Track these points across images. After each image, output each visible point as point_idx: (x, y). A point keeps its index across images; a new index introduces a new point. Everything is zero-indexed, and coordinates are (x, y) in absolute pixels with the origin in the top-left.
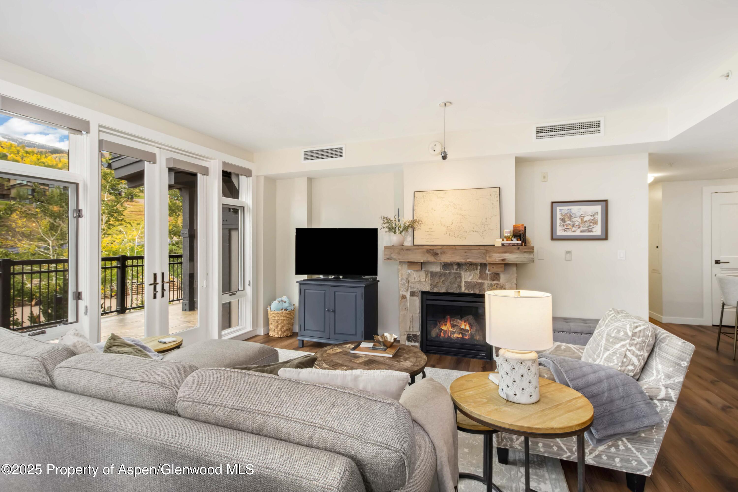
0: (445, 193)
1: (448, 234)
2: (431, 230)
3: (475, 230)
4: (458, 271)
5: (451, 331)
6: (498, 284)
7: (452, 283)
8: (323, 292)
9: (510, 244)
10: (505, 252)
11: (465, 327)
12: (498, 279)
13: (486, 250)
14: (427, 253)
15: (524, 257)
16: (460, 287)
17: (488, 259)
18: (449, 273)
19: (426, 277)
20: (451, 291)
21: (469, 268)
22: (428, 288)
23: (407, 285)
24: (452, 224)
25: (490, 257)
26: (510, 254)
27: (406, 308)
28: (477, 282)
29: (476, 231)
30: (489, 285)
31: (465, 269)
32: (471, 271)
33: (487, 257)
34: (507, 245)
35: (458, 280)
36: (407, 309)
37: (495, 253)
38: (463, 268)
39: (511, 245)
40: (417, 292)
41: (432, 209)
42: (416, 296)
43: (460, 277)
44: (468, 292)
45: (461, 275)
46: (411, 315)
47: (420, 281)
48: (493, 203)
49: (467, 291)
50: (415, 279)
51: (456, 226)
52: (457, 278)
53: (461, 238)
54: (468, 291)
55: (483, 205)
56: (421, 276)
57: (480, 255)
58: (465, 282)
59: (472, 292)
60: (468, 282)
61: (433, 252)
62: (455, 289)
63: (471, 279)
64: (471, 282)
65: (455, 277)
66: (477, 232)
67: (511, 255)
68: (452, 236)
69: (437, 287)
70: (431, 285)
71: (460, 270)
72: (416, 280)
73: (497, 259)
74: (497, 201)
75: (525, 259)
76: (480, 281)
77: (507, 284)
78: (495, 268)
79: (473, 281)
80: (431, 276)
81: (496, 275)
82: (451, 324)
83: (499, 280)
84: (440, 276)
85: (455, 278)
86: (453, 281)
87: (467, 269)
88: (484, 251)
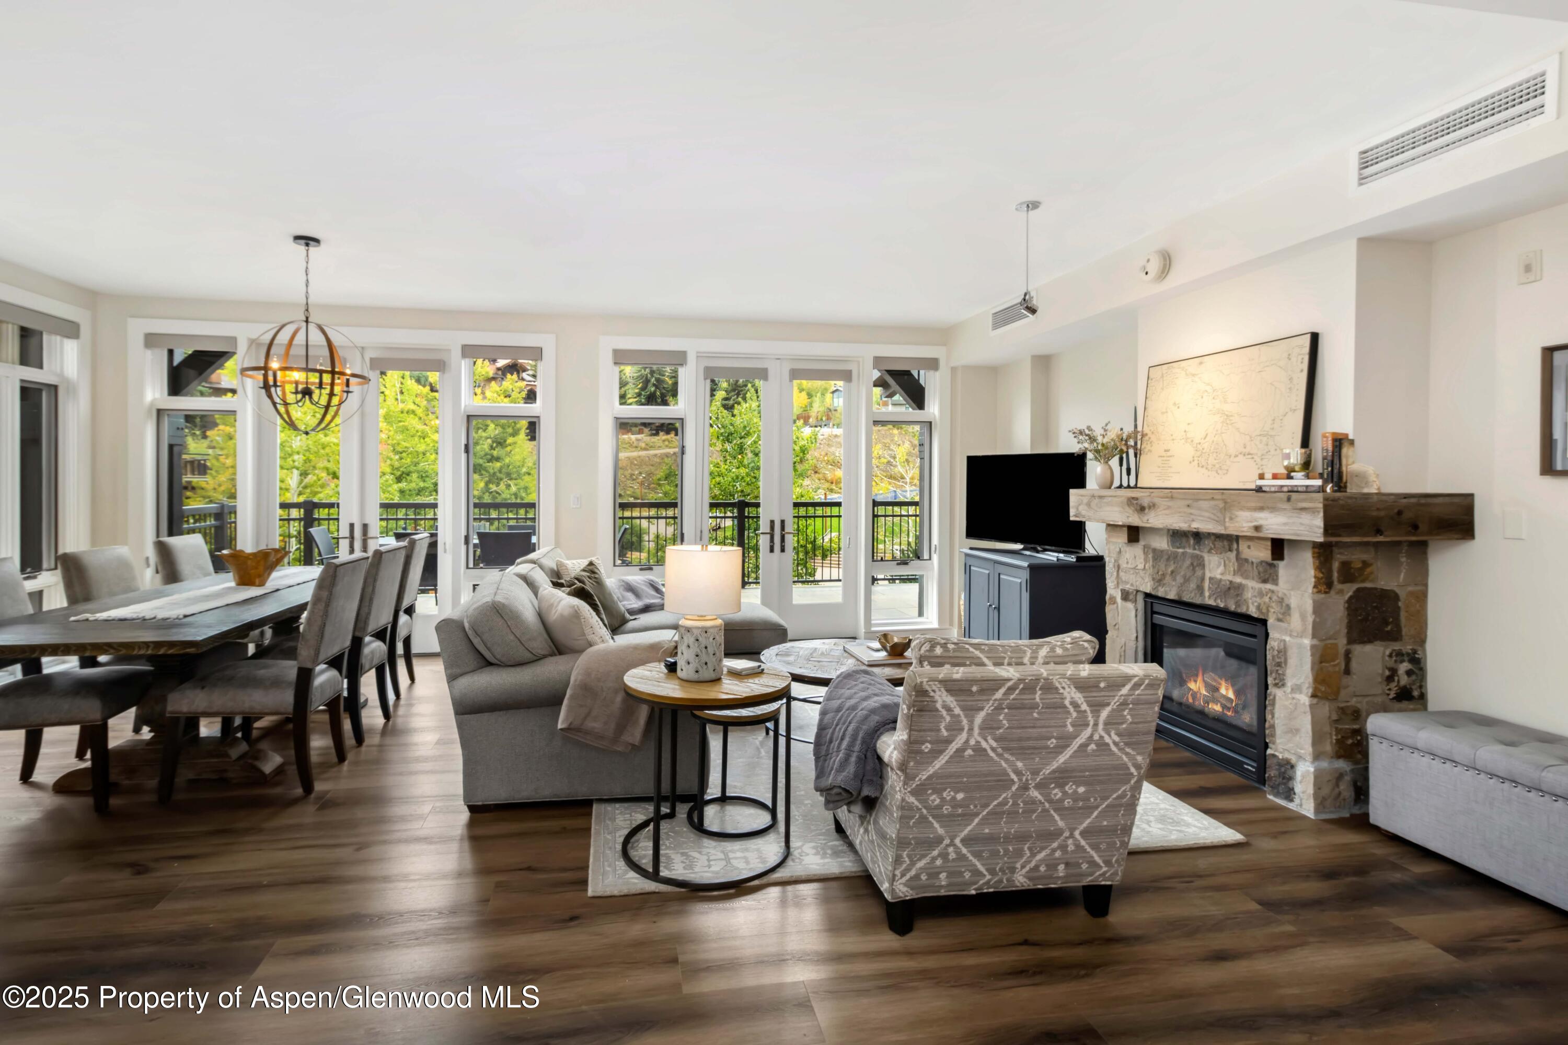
0: (1201, 363)
1: (1196, 462)
2: (1169, 454)
3: (1247, 450)
4: (1197, 552)
5: (1204, 695)
6: (1273, 592)
7: (1187, 580)
8: (987, 572)
9: (1282, 486)
10: (1261, 509)
11: (1227, 693)
12: (1273, 580)
13: (1226, 503)
14: (1128, 505)
15: (1301, 524)
16: (1200, 588)
17: (1227, 524)
18: (1183, 553)
19: (1146, 561)
20: (1186, 598)
21: (1214, 545)
22: (1149, 584)
23: (1115, 574)
24: (1205, 438)
25: (1231, 519)
26: (1271, 512)
27: (1115, 625)
28: (1231, 582)
29: (1249, 454)
30: (1256, 594)
31: (1208, 548)
32: (1221, 553)
33: (1227, 520)
34: (1273, 489)
35: (1199, 573)
36: (1117, 627)
37: (1243, 508)
38: (1205, 544)
39: (1285, 489)
40: (1132, 592)
41: (1175, 404)
42: (1130, 601)
43: (1202, 565)
44: (1214, 604)
45: (1203, 560)
46: (1123, 640)
47: (1134, 568)
48: (1291, 379)
49: (1211, 602)
50: (1127, 563)
51: (1213, 442)
52: (1197, 568)
53: (1219, 471)
54: (1215, 600)
55: (1271, 384)
56: (1137, 558)
57: (1214, 515)
58: (1211, 579)
59: (1222, 605)
60: (1216, 578)
61: (1137, 504)
62: (1193, 595)
63: (1222, 574)
64: (1221, 580)
65: (1192, 564)
66: (1250, 456)
67: (1272, 515)
68: (1203, 467)
69: (1164, 584)
70: (1153, 579)
71: (1199, 549)
72: (1129, 566)
73: (1245, 525)
74: (1302, 371)
75: (1302, 528)
76: (1238, 580)
77: (1292, 593)
78: (1252, 548)
79: (1224, 578)
80: (1155, 559)
81: (1268, 567)
82: (1204, 680)
83: (1275, 582)
84: (1168, 560)
85: (1193, 567)
86: (1189, 574)
87: (1211, 549)
88: (1221, 505)
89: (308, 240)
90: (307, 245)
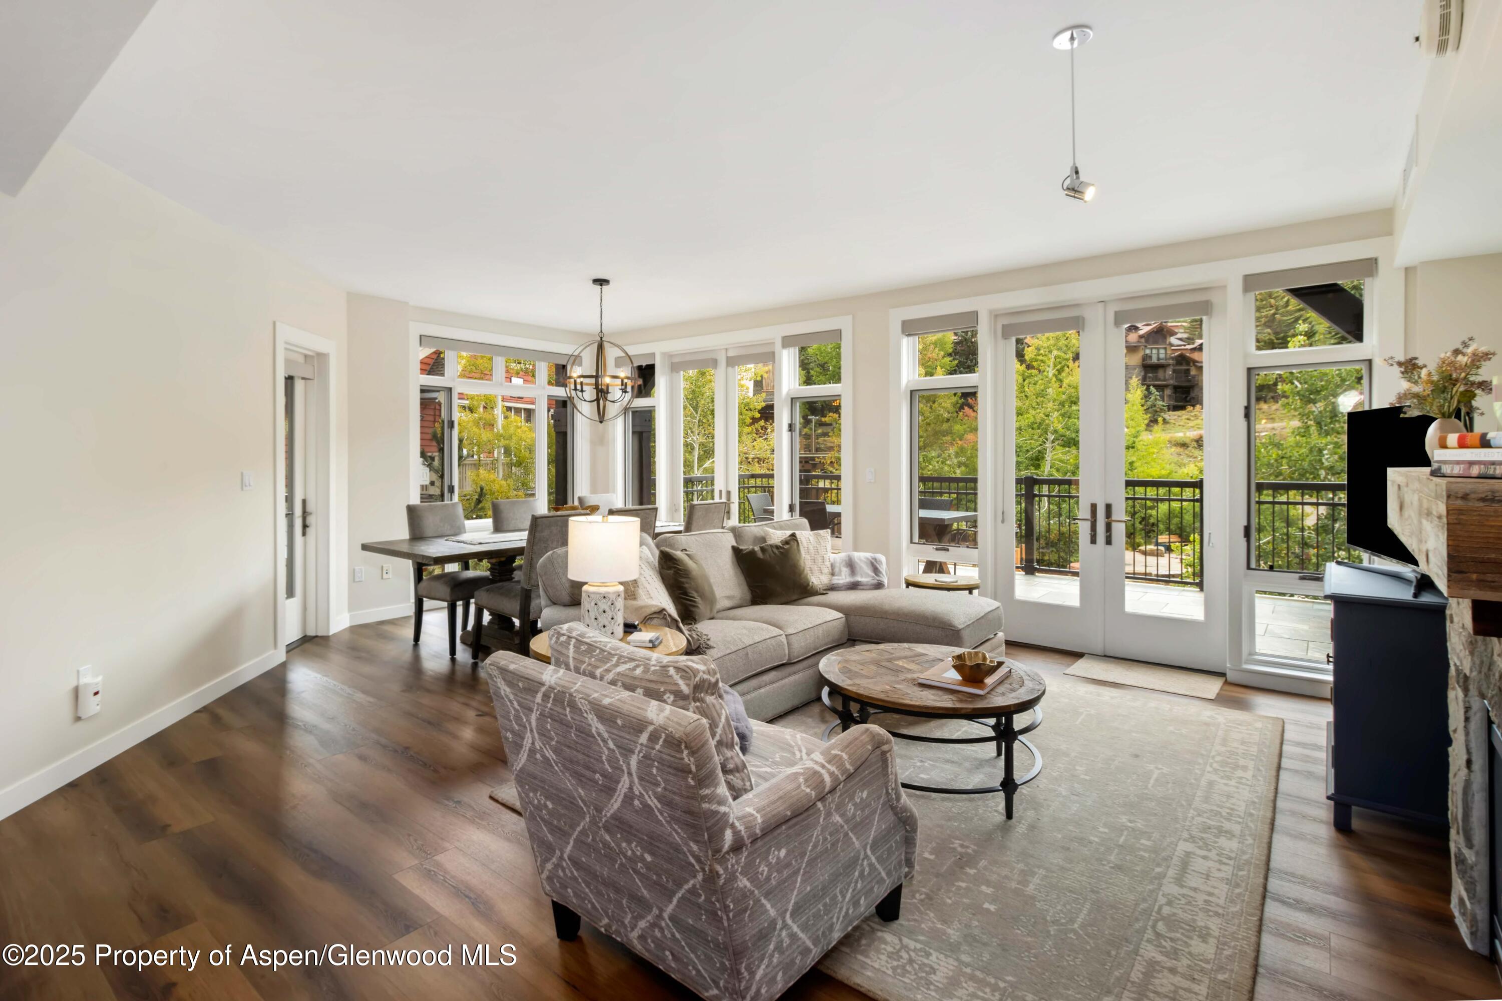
89: (601, 282)
90: (601, 285)
